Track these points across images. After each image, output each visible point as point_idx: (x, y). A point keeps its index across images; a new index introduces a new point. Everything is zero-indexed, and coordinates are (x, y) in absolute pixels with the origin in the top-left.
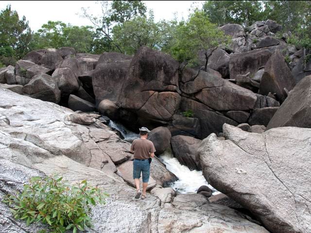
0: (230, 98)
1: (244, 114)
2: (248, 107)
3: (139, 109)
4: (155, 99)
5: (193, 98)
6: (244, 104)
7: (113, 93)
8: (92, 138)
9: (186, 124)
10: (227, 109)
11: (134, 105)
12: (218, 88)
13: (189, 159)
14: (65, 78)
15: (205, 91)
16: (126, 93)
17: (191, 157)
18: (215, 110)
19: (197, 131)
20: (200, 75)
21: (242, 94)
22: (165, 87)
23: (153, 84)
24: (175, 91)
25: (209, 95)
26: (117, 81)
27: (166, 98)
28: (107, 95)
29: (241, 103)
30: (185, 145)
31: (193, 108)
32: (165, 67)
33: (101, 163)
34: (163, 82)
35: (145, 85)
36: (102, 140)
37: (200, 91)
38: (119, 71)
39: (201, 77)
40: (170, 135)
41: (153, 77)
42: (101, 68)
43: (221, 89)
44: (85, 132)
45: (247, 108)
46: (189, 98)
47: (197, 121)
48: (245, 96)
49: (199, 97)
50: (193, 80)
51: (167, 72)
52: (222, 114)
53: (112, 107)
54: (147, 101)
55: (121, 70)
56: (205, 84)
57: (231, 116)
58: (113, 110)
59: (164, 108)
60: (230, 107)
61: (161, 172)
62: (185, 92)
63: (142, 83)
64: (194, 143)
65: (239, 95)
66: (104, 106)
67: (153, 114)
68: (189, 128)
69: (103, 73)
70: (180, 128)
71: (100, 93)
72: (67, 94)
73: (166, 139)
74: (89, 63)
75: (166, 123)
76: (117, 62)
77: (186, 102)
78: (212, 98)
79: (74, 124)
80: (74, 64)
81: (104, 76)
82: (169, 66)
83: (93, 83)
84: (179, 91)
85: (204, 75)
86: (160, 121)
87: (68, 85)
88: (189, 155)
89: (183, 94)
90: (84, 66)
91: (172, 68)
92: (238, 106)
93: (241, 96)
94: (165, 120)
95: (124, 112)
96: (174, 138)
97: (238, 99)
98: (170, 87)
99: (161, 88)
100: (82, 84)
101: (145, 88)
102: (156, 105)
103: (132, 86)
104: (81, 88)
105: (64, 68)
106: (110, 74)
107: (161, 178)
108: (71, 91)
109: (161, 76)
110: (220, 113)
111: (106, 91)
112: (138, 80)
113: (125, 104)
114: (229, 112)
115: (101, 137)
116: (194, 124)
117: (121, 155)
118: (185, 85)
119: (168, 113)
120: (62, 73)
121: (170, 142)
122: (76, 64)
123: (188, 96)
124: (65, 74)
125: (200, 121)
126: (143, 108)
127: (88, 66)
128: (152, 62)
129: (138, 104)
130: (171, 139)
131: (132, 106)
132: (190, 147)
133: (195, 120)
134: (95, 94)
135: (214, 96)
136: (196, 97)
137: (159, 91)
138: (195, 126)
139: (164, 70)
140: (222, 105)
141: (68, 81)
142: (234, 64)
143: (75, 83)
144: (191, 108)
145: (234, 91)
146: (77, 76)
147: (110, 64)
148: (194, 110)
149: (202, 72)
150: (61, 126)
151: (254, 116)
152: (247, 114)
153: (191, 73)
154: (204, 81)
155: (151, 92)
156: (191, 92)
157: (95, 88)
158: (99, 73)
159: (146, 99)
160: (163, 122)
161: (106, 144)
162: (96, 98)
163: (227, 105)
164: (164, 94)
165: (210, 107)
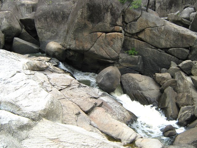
0: (172, 37)
1: (184, 51)
2: (189, 44)
3: (88, 50)
4: (103, 40)
5: (135, 36)
6: (185, 41)
7: (57, 35)
8: (54, 86)
9: (131, 62)
10: (168, 46)
11: (83, 47)
12: (160, 28)
13: (141, 95)
14: (8, 22)
15: (147, 31)
16: (75, 35)
17: (142, 93)
18: (157, 48)
19: (141, 67)
20: (143, 16)
21: (183, 33)
22: (112, 28)
23: (101, 26)
24: (121, 32)
25: (151, 35)
26: (59, 23)
27: (113, 39)
28: (51, 36)
29: (182, 41)
30: (135, 82)
31: (136, 46)
32: (111, 9)
33: (74, 116)
34: (110, 23)
35: (93, 28)
36: (64, 87)
37: (142, 31)
38: (61, 12)
39: (144, 18)
40: (120, 73)
41: (100, 20)
42: (42, 10)
43: (163, 29)
44: (45, 80)
45: (188, 46)
46: (131, 37)
47: (140, 58)
48: (186, 35)
49: (141, 36)
50: (136, 20)
51: (113, 14)
52: (163, 52)
53: (60, 49)
54: (95, 42)
55: (63, 12)
56: (147, 24)
57: (173, 53)
58: (61, 52)
59: (111, 48)
60: (171, 45)
61: (122, 112)
62: (128, 31)
63: (90, 25)
64: (143, 80)
65: (180, 34)
66: (52, 48)
67: (101, 54)
68: (134, 66)
69: (46, 16)
70: (126, 66)
71: (45, 35)
72: (10, 37)
73: (117, 78)
74: (28, 5)
75: (113, 62)
76: (58, 5)
77: (129, 41)
78: (155, 37)
79: (33, 72)
80: (14, 6)
81: (46, 18)
82: (115, 8)
83: (36, 25)
84: (123, 31)
85: (147, 16)
86: (107, 60)
87: (10, 28)
88: (140, 92)
89: (127, 34)
90: (23, 9)
91: (118, 10)
92: (180, 43)
93: (183, 34)
94: (112, 59)
95: (71, 53)
96: (124, 76)
97: (180, 37)
98: (116, 28)
99: (108, 30)
100: (24, 26)
101: (94, 30)
102: (104, 46)
103: (81, 28)
104: (24, 31)
105: (5, 12)
106: (52, 16)
107: (124, 119)
108: (14, 34)
109: (108, 18)
110: (162, 51)
111: (50, 33)
112: (87, 22)
113: (74, 46)
114: (170, 49)
115: (63, 84)
116: (138, 61)
117: (89, 102)
118: (128, 26)
119: (115, 52)
120: (4, 16)
121: (120, 80)
122: (16, 6)
123: (131, 36)
124: (7, 18)
125: (143, 59)
126: (92, 49)
127: (27, 8)
128: (99, 4)
129: (87, 46)
130: (121, 77)
131: (81, 48)
132: (140, 84)
133: (139, 57)
134: (39, 36)
135: (157, 36)
136: (139, 36)
137: (106, 32)
138: (139, 63)
139: (111, 12)
140: (163, 44)
141: (11, 25)
142: (161, 3)
143: (17, 26)
144: (134, 47)
145: (176, 30)
146: (19, 19)
147: (51, 6)
148: (137, 48)
149: (144, 13)
150: (24, 79)
151: (194, 52)
152: (187, 51)
153: (134, 14)
154: (147, 21)
155: (99, 34)
156: (134, 32)
157: (39, 31)
158: (42, 15)
159: (94, 40)
160: (110, 61)
161: (69, 91)
162: (40, 40)
163: (168, 43)
164: (111, 35)
165: (152, 45)
